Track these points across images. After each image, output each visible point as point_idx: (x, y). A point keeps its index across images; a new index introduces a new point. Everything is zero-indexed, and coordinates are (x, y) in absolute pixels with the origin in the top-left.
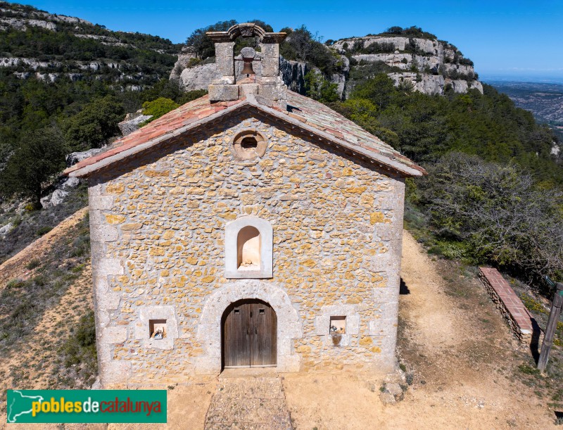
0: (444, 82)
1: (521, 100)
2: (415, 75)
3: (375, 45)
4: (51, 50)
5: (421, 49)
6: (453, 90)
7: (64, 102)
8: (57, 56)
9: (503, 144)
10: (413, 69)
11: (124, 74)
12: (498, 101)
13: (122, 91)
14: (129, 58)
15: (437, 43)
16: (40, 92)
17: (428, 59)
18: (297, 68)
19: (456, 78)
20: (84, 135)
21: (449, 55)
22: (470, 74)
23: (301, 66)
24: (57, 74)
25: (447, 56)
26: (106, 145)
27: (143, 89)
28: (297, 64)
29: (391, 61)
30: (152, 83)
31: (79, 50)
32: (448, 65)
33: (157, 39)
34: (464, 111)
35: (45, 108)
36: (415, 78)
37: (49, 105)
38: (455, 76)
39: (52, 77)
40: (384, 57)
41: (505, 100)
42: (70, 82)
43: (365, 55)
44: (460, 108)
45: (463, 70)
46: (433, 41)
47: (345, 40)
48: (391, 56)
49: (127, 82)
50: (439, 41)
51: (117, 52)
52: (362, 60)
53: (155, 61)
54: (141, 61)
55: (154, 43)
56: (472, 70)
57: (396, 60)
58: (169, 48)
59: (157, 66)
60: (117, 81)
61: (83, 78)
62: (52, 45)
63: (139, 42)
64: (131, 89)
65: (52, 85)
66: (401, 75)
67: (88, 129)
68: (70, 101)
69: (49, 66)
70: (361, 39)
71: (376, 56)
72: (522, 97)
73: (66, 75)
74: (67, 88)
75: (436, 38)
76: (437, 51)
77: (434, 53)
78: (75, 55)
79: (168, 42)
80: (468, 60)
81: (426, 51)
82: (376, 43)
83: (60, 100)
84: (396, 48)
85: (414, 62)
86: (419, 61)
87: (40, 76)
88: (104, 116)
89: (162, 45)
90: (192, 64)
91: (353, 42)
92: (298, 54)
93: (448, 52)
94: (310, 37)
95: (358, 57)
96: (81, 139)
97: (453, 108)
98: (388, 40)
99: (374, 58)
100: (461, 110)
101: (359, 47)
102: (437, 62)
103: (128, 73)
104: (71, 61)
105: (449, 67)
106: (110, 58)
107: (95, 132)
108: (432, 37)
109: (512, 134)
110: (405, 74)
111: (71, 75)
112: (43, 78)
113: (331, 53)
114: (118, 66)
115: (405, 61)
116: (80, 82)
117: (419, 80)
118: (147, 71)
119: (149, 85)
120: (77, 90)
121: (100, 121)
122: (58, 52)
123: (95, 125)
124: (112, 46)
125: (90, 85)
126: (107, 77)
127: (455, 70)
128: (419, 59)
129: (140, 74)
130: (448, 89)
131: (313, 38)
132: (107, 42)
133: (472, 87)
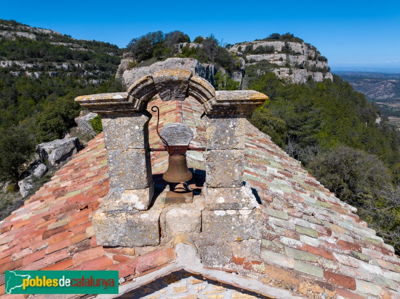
0: (307, 74)
1: (355, 84)
2: (288, 69)
3: (261, 47)
4: (34, 55)
5: (293, 50)
6: (313, 80)
7: (46, 93)
8: (39, 59)
9: (347, 118)
10: (287, 66)
11: (86, 71)
12: (342, 87)
13: (86, 83)
14: (89, 59)
15: (304, 45)
16: (28, 86)
17: (298, 58)
18: (209, 69)
19: (315, 71)
20: (50, 127)
21: (311, 54)
22: (325, 67)
23: (211, 68)
24: (40, 73)
25: (310, 54)
26: (68, 134)
27: (101, 82)
28: (209, 66)
29: (272, 60)
30: (106, 77)
31: (54, 54)
32: (310, 61)
33: (108, 45)
34: (321, 96)
35: (33, 97)
36: (288, 72)
37: (36, 95)
38: (315, 69)
39: (37, 74)
40: (267, 57)
41: (347, 86)
42: (50, 78)
43: (254, 55)
44: (319, 93)
45: (320, 65)
46: (301, 44)
47: (240, 44)
48: (272, 55)
49: (89, 78)
50: (305, 44)
51: (81, 55)
52: (251, 59)
53: (107, 61)
54: (97, 62)
55: (106, 48)
56: (326, 65)
57: (276, 59)
58: (117, 52)
59: (109, 65)
60: (82, 76)
61: (59, 75)
62: (35, 51)
63: (96, 47)
64: (92, 82)
65: (37, 80)
66: (278, 70)
67: (53, 122)
68: (50, 92)
69: (34, 66)
70: (251, 43)
71: (261, 56)
72: (355, 82)
73: (46, 73)
74: (48, 82)
75: (303, 41)
76: (303, 52)
77: (302, 53)
78: (51, 58)
79: (115, 47)
80: (324, 57)
81: (296, 51)
82: (262, 46)
83: (43, 91)
84: (276, 49)
85: (288, 60)
86: (291, 59)
87: (28, 74)
88: (65, 111)
89: (112, 49)
90: (131, 66)
91: (245, 46)
92: (209, 58)
93: (311, 51)
94: (217, 44)
95: (249, 57)
96: (49, 131)
97: (314, 93)
98: (269, 44)
99: (260, 57)
100: (319, 95)
101: (250, 49)
102: (304, 59)
103: (89, 70)
104: (49, 63)
105: (311, 63)
106: (76, 60)
107: (59, 125)
108: (300, 41)
109: (353, 111)
110: (282, 69)
111: (50, 73)
112: (31, 75)
113: (232, 56)
114: (82, 66)
115: (281, 59)
116: (57, 78)
117: (291, 73)
118: (103, 69)
119: (105, 79)
120: (55, 84)
121: (62, 116)
122: (39, 56)
123: (59, 119)
124: (77, 51)
125: (64, 80)
126: (75, 73)
127: (315, 65)
128: (291, 57)
129: (98, 71)
130: (310, 79)
131: (219, 45)
132: (73, 48)
133: (326, 77)
